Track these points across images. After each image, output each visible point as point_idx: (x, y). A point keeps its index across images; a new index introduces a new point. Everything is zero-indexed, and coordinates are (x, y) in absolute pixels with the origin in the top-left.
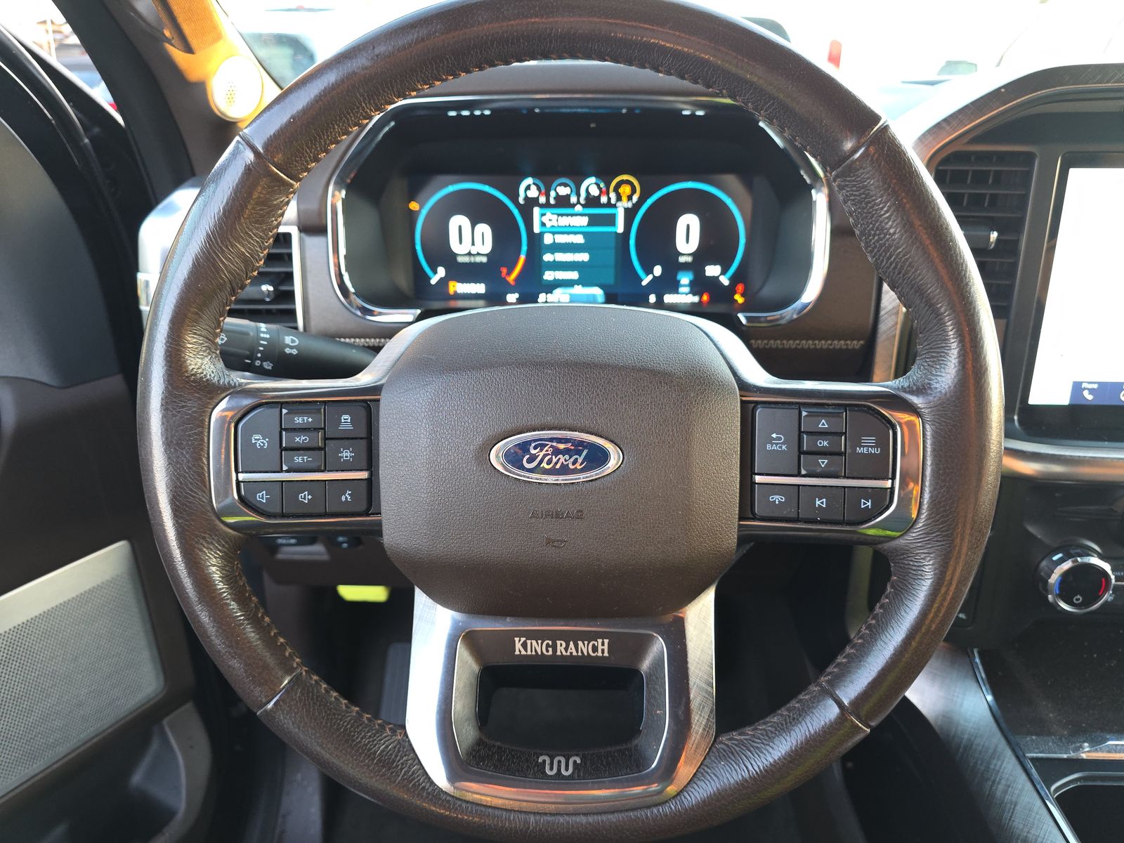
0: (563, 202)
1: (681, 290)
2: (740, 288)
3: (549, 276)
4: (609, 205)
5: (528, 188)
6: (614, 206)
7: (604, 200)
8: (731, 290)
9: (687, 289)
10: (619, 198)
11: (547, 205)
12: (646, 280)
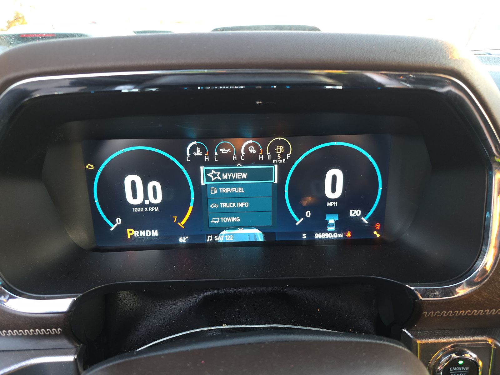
0: (225, 160)
1: (329, 229)
2: (378, 226)
3: (214, 221)
4: (266, 162)
5: (193, 149)
6: (271, 163)
7: (261, 157)
8: (371, 227)
9: (333, 229)
10: (274, 156)
11: (211, 163)
12: (299, 221)
